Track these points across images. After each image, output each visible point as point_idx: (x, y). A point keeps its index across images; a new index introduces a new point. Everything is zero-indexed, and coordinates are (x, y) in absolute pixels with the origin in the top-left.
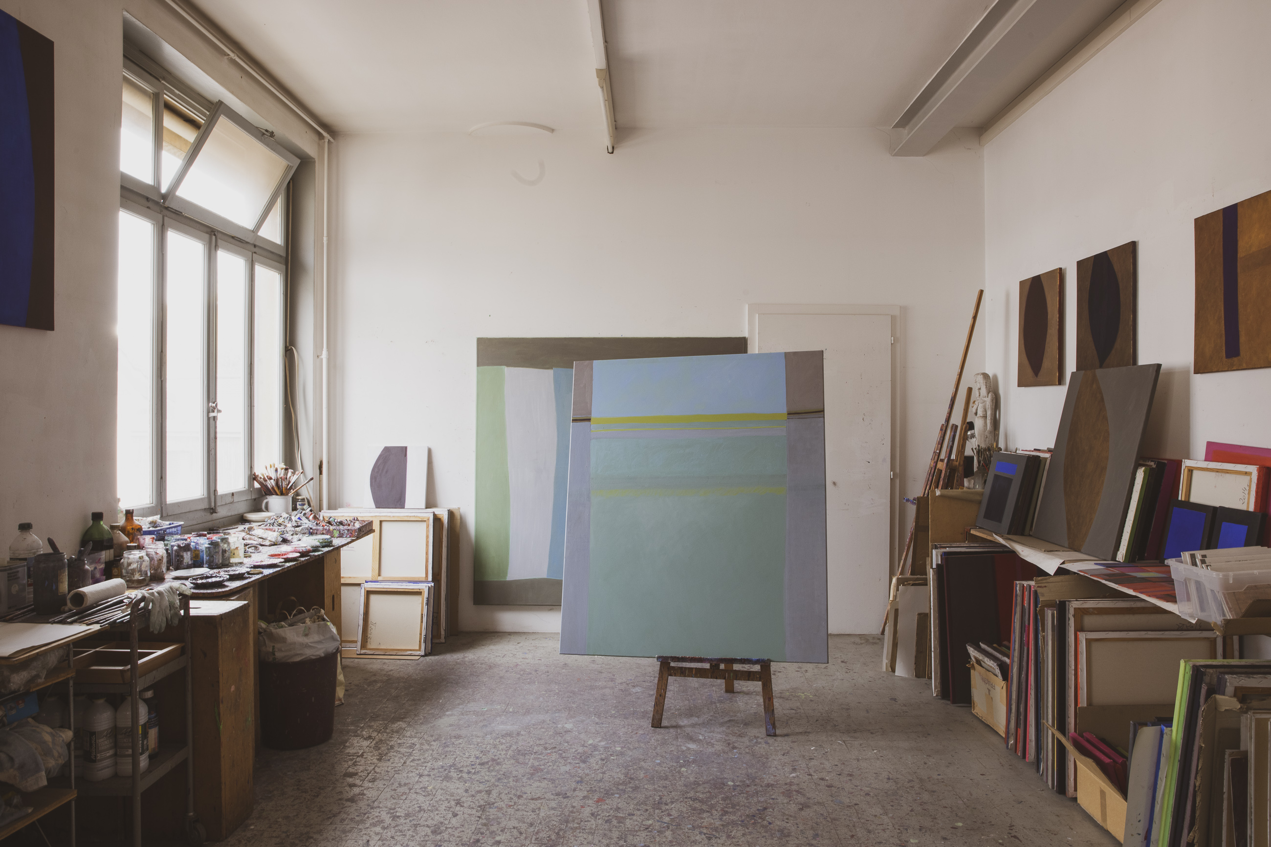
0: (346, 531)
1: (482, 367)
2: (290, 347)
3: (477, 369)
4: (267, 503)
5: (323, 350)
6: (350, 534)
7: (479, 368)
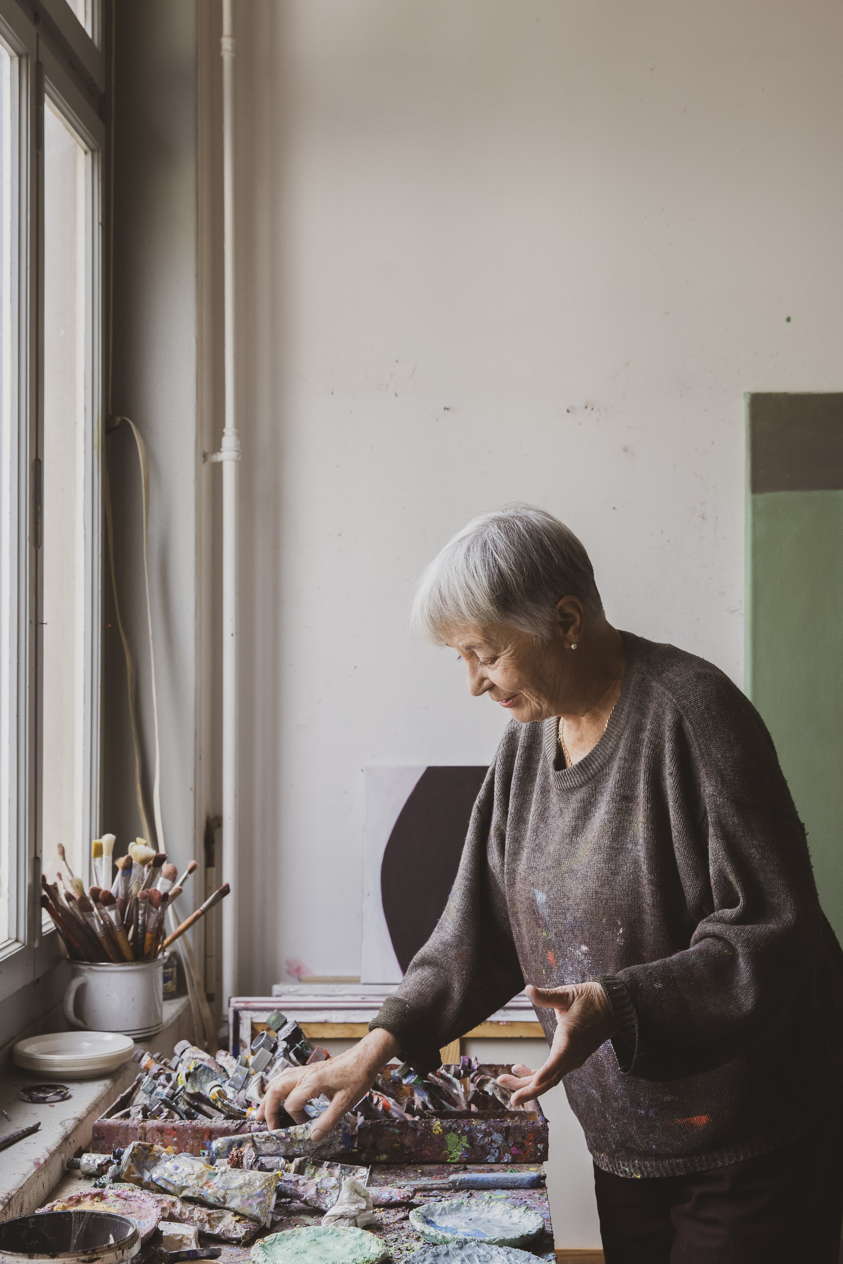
0: (497, 1137)
1: (767, 495)
2: (119, 419)
3: (754, 502)
4: (82, 991)
5: (223, 434)
6: (514, 1150)
7: (759, 496)
